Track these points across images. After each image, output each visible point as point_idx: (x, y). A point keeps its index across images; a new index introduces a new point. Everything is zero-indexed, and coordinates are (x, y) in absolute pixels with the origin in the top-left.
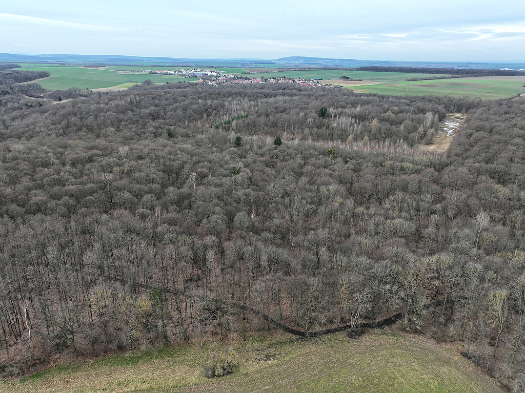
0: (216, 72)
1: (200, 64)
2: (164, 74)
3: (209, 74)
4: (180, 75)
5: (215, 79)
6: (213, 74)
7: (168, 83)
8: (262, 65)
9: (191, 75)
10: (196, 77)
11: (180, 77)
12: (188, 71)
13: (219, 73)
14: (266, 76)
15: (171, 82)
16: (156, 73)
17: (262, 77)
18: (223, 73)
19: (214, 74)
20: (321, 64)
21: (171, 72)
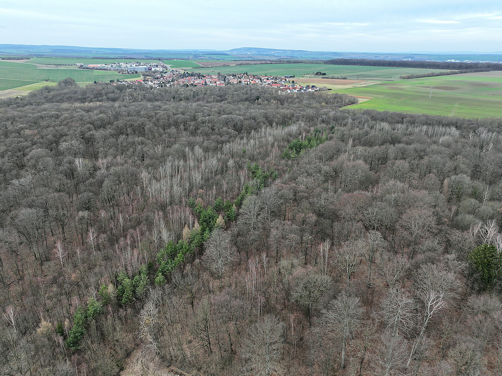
0: (163, 66)
1: (150, 56)
2: (97, 69)
3: (153, 69)
4: (117, 70)
5: (159, 76)
6: (158, 69)
7: (95, 82)
8: (215, 57)
9: (131, 71)
10: (136, 72)
11: (116, 73)
12: (128, 65)
13: (166, 67)
14: (224, 71)
15: (100, 81)
16: (87, 68)
17: (219, 73)
18: (171, 67)
19: (160, 69)
20: (274, 56)
21: (106, 67)
